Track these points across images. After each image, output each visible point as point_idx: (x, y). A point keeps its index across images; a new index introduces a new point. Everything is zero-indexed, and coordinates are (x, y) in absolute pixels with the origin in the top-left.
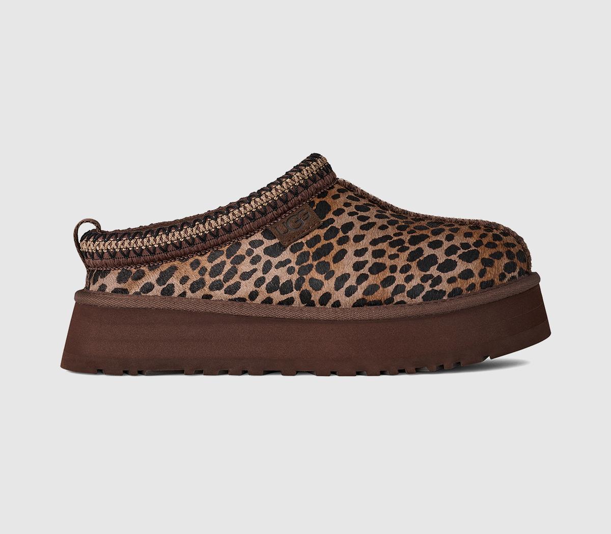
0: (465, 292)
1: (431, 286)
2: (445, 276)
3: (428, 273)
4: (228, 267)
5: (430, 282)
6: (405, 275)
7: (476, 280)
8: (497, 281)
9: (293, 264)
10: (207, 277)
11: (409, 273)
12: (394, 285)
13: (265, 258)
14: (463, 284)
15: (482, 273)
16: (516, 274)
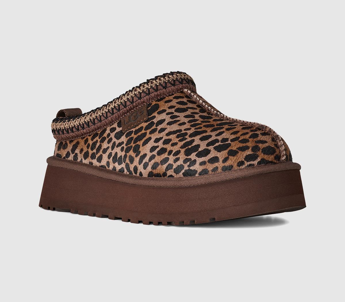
0: (210, 172)
1: (189, 166)
2: (199, 160)
3: (189, 157)
4: (98, 144)
5: (188, 163)
6: (175, 157)
7: (220, 165)
8: (235, 167)
9: (124, 145)
10: (90, 150)
11: (178, 156)
12: (167, 164)
13: (114, 140)
14: (210, 167)
15: (225, 160)
16: (255, 162)
